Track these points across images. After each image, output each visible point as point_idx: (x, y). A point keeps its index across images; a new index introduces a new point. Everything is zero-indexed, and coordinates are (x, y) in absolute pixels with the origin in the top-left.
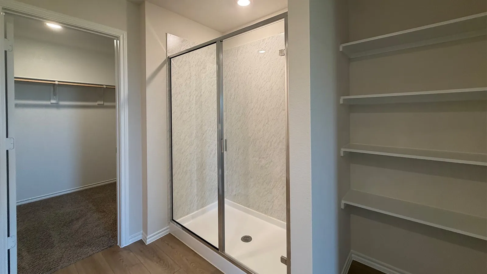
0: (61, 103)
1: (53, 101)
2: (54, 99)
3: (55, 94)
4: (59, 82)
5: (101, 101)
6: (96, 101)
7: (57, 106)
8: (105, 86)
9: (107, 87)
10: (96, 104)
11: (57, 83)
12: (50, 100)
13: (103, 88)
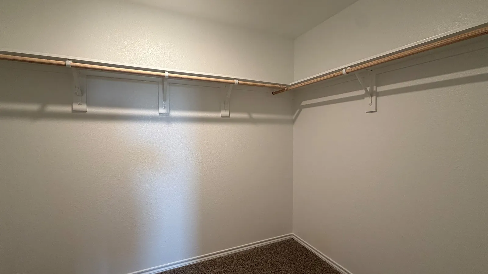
0: (174, 114)
1: (162, 111)
2: (164, 106)
3: (164, 99)
4: (170, 72)
5: (225, 109)
6: (219, 110)
7: (166, 119)
8: (236, 81)
9: (240, 82)
10: (218, 115)
11: (167, 74)
12: (157, 108)
13: (234, 83)
